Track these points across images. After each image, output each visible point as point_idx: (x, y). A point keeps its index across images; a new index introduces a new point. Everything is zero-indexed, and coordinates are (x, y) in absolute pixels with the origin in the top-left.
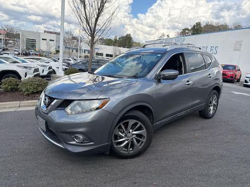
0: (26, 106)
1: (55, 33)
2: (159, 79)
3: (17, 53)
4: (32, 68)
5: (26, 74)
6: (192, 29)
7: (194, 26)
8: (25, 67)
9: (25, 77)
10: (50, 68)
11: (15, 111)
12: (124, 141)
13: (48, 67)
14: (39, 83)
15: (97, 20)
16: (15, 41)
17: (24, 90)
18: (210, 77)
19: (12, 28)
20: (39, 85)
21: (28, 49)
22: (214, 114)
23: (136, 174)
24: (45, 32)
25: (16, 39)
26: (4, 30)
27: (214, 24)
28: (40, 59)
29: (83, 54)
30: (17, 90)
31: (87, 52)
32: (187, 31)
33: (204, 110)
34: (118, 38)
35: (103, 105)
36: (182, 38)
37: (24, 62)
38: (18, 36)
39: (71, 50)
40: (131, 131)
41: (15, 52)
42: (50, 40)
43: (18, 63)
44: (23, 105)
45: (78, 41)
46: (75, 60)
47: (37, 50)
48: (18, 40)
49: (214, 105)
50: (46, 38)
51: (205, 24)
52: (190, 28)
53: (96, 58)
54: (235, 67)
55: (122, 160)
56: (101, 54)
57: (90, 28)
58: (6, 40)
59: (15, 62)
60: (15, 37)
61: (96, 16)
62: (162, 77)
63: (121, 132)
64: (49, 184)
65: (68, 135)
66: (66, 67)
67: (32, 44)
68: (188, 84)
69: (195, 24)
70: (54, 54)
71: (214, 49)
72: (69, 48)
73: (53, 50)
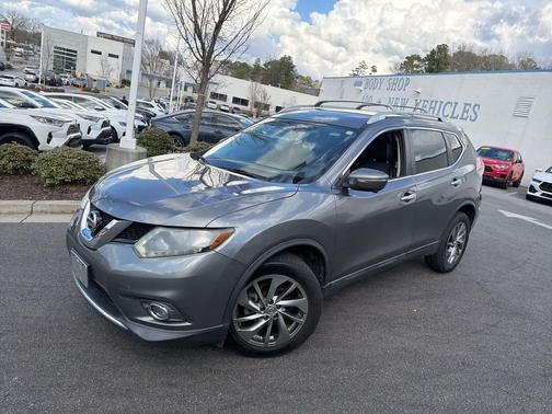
0: (46, 213)
1: (123, 40)
2: (344, 187)
3: (31, 77)
4: (63, 122)
5: (50, 136)
6: (428, 58)
7: (433, 52)
8: (50, 121)
9: (49, 141)
10: (105, 124)
11: (21, 224)
12: (257, 320)
13: (101, 122)
14: (78, 162)
15: (218, 26)
16: (27, 48)
17: (44, 174)
18: (456, 185)
19: (24, 20)
20: (78, 167)
21: (57, 70)
22: (456, 264)
23: (279, 395)
24: (99, 34)
25: (31, 46)
26: (7, 22)
27: (477, 52)
28: (83, 100)
29: (182, 94)
30: (27, 172)
31: (190, 89)
32: (416, 62)
33: (436, 254)
34: (262, 64)
35: (219, 242)
36: (405, 77)
37: (46, 105)
38: (36, 38)
39: (155, 82)
40: (275, 298)
41: (28, 76)
42: (110, 55)
43: (33, 107)
44: (39, 209)
45: (172, 63)
46: (163, 106)
47: (79, 75)
48: (36, 48)
49: (459, 245)
50: (99, 50)
51: (456, 50)
52: (423, 56)
53: (210, 105)
54: (511, 154)
55: (251, 360)
56: (223, 97)
57: (203, 44)
58: (8, 45)
59: (26, 106)
60: (29, 41)
61: (217, 20)
62: (351, 182)
63: (253, 300)
64: (87, 406)
65: (138, 302)
66: (142, 124)
67: (67, 60)
68: (407, 201)
69: (435, 47)
70: (117, 87)
71: (471, 110)
72: (151, 78)
73: (115, 78)
